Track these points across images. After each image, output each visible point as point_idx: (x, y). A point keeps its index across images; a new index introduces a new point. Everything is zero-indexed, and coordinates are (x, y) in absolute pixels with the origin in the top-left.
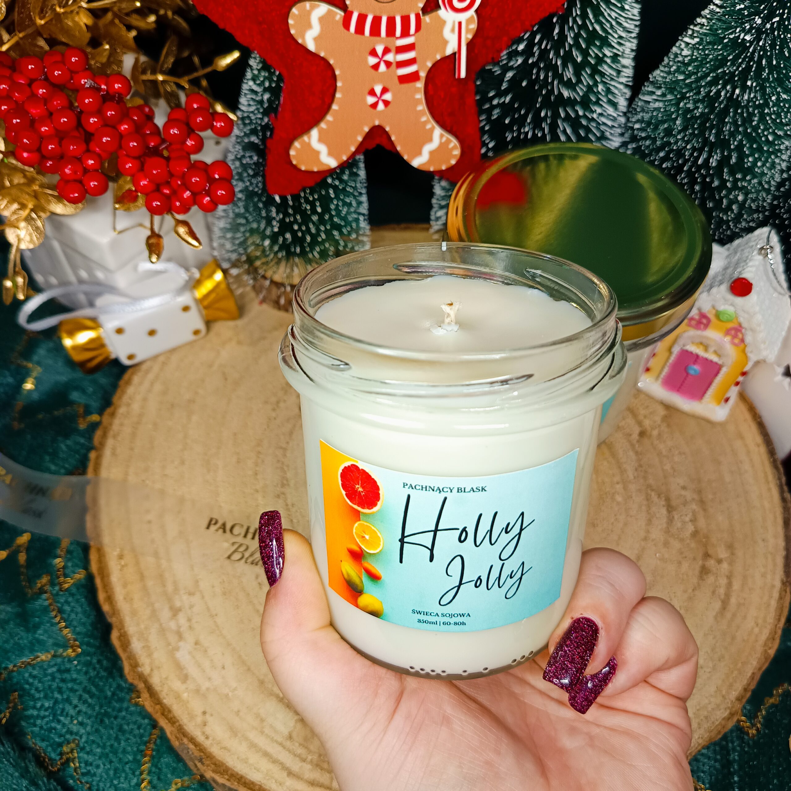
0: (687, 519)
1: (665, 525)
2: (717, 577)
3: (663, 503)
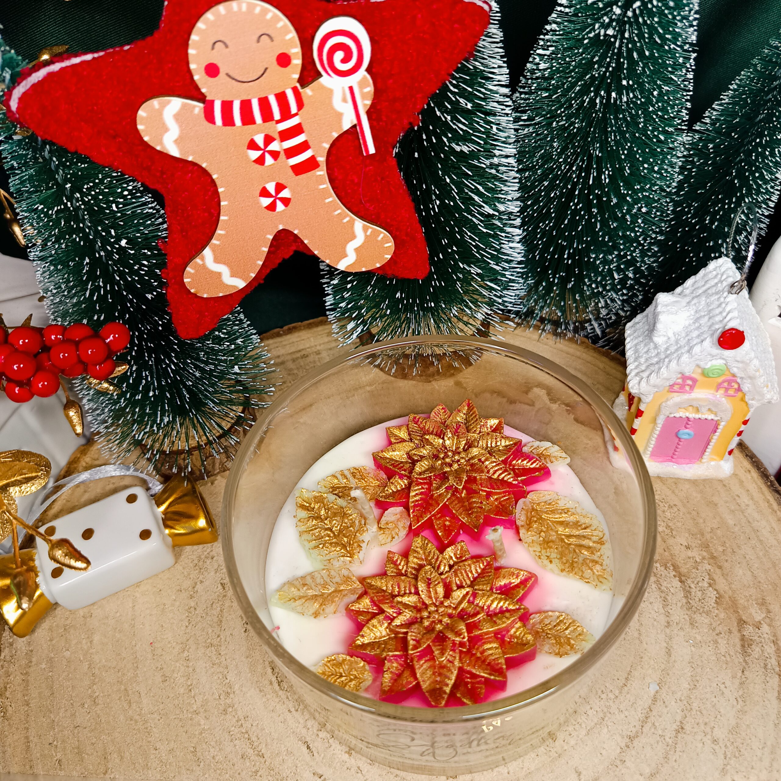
3: (672, 573)
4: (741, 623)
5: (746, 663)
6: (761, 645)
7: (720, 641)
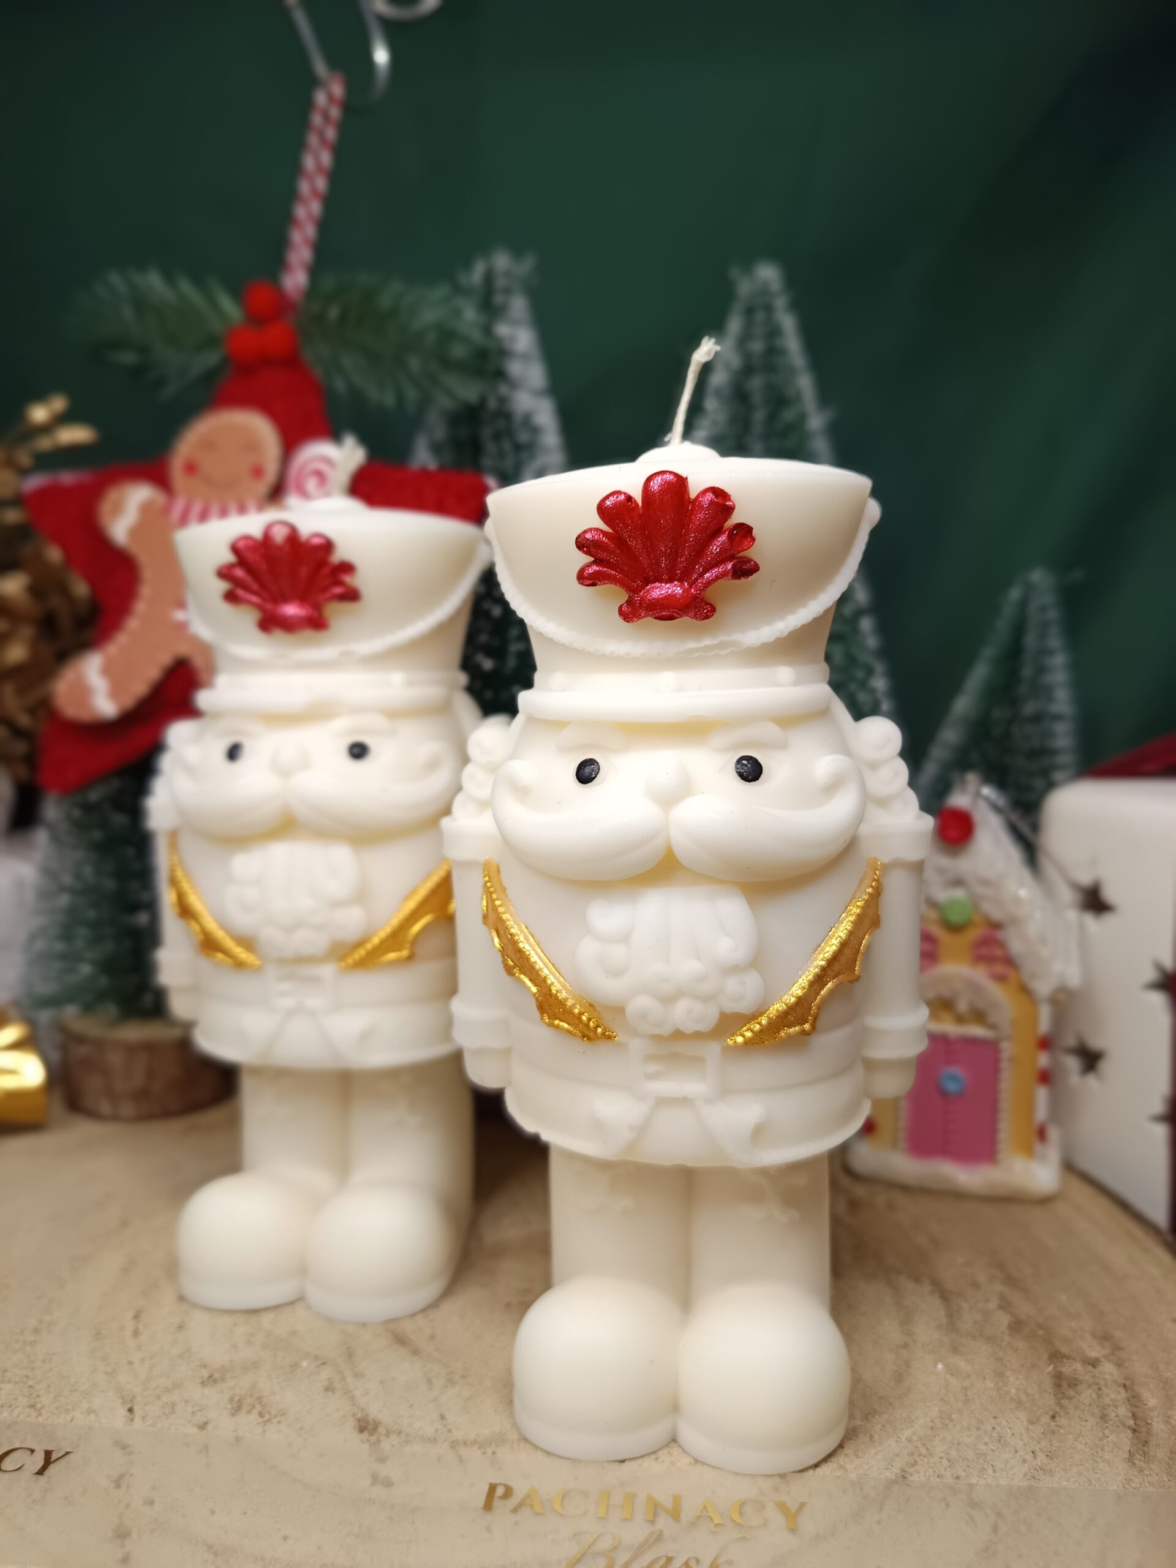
0: (992, 1305)
1: (944, 1321)
2: (1100, 1389)
3: (927, 1288)
4: (1056, 1357)
5: (1061, 1406)
6: (1096, 1387)
7: (1008, 1373)
